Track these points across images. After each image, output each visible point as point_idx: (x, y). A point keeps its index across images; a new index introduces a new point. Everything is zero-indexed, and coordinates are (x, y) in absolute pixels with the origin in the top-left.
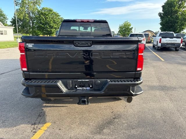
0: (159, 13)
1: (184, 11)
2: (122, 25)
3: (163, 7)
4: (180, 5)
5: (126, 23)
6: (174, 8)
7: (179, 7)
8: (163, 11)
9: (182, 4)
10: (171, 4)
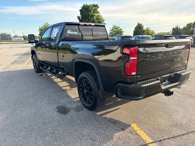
0: (78, 17)
1: (98, 16)
2: (42, 27)
3: (81, 11)
4: (94, 10)
5: (46, 24)
6: (90, 12)
7: (94, 12)
8: (81, 15)
9: (96, 10)
10: (88, 9)
